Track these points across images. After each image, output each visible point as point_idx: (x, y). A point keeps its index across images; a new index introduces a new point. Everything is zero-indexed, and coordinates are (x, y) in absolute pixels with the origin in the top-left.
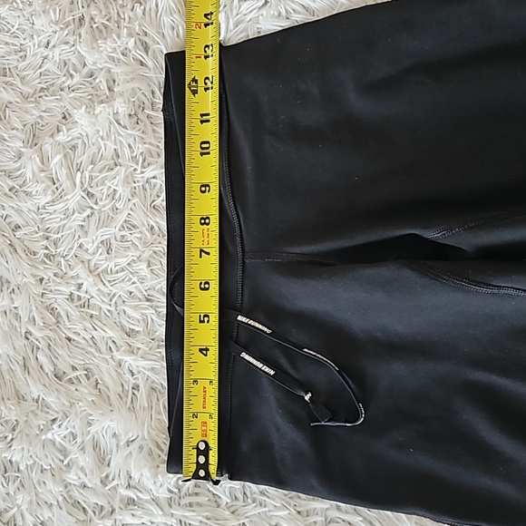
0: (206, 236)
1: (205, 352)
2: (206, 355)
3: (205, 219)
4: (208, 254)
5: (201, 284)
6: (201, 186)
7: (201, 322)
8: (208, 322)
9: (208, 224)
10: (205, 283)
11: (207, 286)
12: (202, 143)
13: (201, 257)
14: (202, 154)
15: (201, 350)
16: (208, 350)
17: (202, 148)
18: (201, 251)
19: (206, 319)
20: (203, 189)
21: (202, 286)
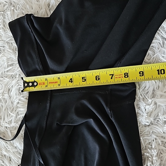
0: (119, 76)
1: (71, 81)
2: (69, 82)
3: (127, 75)
4: (112, 78)
5: (98, 76)
6: (142, 72)
7: (83, 78)
8: (83, 81)
9: (125, 77)
10: (99, 78)
11: (98, 79)
12: (164, 70)
13: (110, 75)
14: (158, 70)
15: (71, 79)
16: (72, 82)
17: (161, 70)
18: (113, 75)
19: (84, 80)
20: (141, 73)
21: (97, 77)
